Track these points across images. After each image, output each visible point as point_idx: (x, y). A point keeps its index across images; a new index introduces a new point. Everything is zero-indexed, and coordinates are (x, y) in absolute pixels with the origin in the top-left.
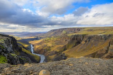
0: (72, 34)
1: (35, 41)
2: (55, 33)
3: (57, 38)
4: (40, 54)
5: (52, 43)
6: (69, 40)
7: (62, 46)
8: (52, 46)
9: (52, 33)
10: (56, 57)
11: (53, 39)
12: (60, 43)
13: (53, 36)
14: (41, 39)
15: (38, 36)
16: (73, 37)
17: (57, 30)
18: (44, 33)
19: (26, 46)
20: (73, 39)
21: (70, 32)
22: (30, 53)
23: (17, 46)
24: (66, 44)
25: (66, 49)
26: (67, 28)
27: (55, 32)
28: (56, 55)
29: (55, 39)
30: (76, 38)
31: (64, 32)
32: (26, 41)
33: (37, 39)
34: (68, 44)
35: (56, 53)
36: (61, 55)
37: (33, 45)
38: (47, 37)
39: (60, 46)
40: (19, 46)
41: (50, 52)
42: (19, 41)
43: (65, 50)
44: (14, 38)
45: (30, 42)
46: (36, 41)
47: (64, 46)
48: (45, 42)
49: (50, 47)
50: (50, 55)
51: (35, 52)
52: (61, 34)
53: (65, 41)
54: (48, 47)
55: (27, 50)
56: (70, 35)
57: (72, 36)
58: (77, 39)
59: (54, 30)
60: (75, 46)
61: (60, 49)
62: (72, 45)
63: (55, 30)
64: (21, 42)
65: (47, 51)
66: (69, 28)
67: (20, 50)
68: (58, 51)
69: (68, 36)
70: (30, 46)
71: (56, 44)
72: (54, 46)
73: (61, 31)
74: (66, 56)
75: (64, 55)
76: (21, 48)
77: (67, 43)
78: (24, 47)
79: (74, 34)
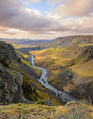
0: (85, 45)
1: (36, 51)
2: (63, 42)
3: (63, 49)
4: (41, 67)
5: (57, 56)
6: (80, 53)
7: (70, 59)
8: (57, 59)
9: (58, 42)
10: (61, 73)
11: (59, 50)
12: (68, 55)
13: (58, 47)
14: (43, 49)
15: (41, 44)
16: (86, 49)
17: (65, 37)
18: (49, 41)
19: (26, 56)
20: (86, 52)
21: (82, 42)
22: (30, 66)
23: (16, 55)
24: (74, 58)
25: (75, 65)
26: (80, 36)
27: (62, 40)
28: (61, 70)
29: (61, 50)
30: (89, 50)
31: (74, 41)
32: (25, 51)
33: (39, 49)
34: (78, 57)
35: (61, 67)
36: (67, 72)
37: (34, 57)
38: (51, 47)
39: (67, 59)
40: (18, 56)
41: (53, 66)
42: (18, 49)
43: (72, 65)
44: (12, 46)
45: (30, 52)
46: (38, 51)
47: (73, 60)
48: (49, 54)
49: (54, 60)
50: (54, 70)
51: (36, 65)
52: (69, 44)
53: (74, 53)
54: (51, 59)
55: (26, 61)
56: (82, 45)
57: (85, 47)
58: (91, 52)
59: (61, 38)
60: (87, 61)
61: (66, 63)
62: (83, 60)
63: (63, 37)
64: (21, 51)
65: (50, 64)
66: (82, 36)
67: (19, 61)
68: (64, 65)
69: (79, 46)
70: (31, 57)
71: (62, 56)
72: (59, 58)
73: (70, 39)
74: (73, 72)
75: (71, 72)
76: (20, 58)
77: (76, 56)
78: (23, 58)
79: (89, 45)
